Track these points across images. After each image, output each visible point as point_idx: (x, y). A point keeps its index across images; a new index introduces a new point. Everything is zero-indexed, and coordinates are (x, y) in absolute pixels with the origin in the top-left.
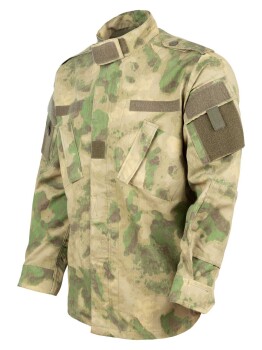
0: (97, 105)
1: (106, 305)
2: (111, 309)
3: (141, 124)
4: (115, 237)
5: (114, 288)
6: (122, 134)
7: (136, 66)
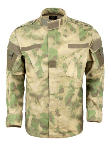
0: (50, 46)
1: (56, 127)
2: (58, 128)
3: (74, 53)
4: (61, 99)
5: (60, 119)
6: (66, 58)
7: (66, 31)
